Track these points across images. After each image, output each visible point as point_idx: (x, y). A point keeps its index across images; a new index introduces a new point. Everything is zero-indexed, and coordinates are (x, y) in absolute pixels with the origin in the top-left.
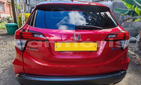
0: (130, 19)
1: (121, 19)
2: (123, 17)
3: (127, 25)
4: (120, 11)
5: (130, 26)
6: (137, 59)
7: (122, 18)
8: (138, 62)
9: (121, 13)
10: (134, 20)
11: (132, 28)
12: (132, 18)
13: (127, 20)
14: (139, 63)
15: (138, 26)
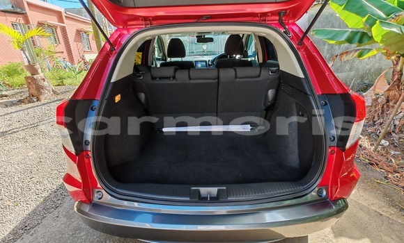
0: (351, 52)
1: (327, 53)
2: (332, 47)
3: (341, 66)
4: (326, 35)
5: (347, 67)
6: (365, 149)
7: (328, 50)
8: (368, 157)
9: (330, 39)
10: (360, 55)
11: (353, 73)
12: (356, 51)
13: (342, 54)
14: (371, 159)
15: (368, 67)
